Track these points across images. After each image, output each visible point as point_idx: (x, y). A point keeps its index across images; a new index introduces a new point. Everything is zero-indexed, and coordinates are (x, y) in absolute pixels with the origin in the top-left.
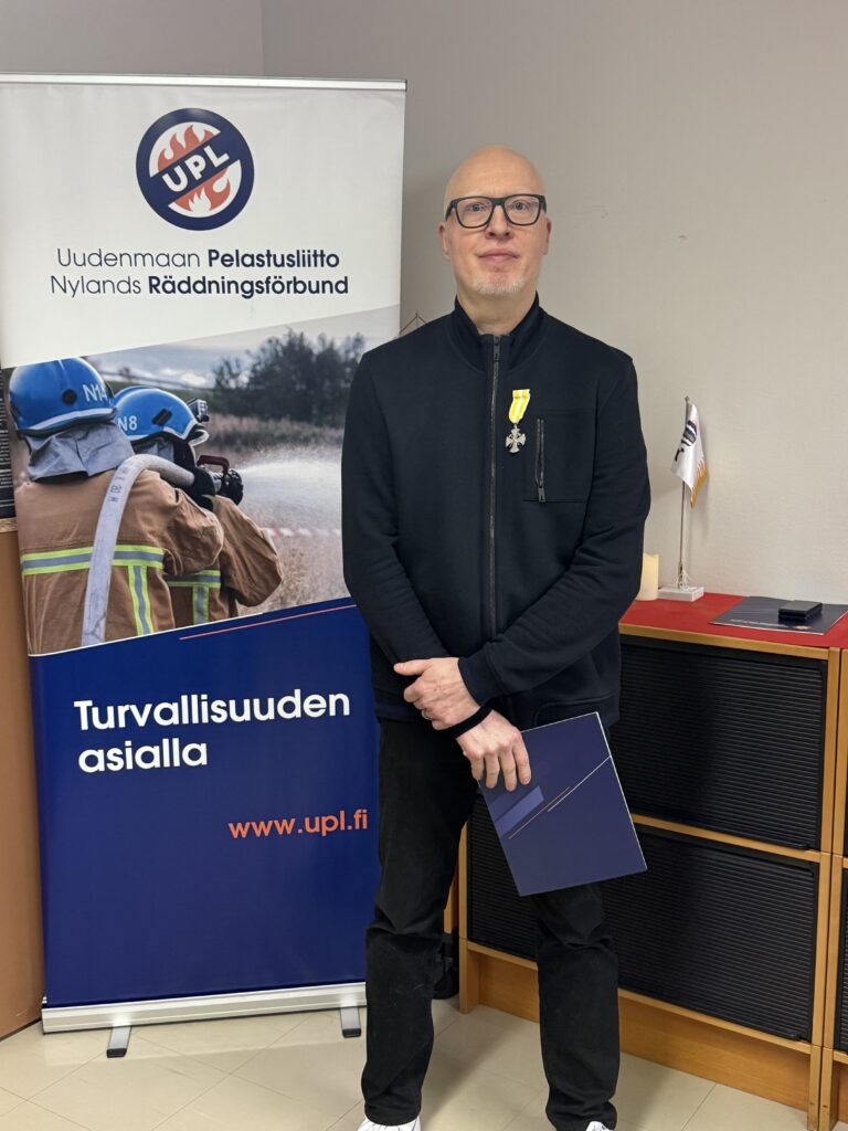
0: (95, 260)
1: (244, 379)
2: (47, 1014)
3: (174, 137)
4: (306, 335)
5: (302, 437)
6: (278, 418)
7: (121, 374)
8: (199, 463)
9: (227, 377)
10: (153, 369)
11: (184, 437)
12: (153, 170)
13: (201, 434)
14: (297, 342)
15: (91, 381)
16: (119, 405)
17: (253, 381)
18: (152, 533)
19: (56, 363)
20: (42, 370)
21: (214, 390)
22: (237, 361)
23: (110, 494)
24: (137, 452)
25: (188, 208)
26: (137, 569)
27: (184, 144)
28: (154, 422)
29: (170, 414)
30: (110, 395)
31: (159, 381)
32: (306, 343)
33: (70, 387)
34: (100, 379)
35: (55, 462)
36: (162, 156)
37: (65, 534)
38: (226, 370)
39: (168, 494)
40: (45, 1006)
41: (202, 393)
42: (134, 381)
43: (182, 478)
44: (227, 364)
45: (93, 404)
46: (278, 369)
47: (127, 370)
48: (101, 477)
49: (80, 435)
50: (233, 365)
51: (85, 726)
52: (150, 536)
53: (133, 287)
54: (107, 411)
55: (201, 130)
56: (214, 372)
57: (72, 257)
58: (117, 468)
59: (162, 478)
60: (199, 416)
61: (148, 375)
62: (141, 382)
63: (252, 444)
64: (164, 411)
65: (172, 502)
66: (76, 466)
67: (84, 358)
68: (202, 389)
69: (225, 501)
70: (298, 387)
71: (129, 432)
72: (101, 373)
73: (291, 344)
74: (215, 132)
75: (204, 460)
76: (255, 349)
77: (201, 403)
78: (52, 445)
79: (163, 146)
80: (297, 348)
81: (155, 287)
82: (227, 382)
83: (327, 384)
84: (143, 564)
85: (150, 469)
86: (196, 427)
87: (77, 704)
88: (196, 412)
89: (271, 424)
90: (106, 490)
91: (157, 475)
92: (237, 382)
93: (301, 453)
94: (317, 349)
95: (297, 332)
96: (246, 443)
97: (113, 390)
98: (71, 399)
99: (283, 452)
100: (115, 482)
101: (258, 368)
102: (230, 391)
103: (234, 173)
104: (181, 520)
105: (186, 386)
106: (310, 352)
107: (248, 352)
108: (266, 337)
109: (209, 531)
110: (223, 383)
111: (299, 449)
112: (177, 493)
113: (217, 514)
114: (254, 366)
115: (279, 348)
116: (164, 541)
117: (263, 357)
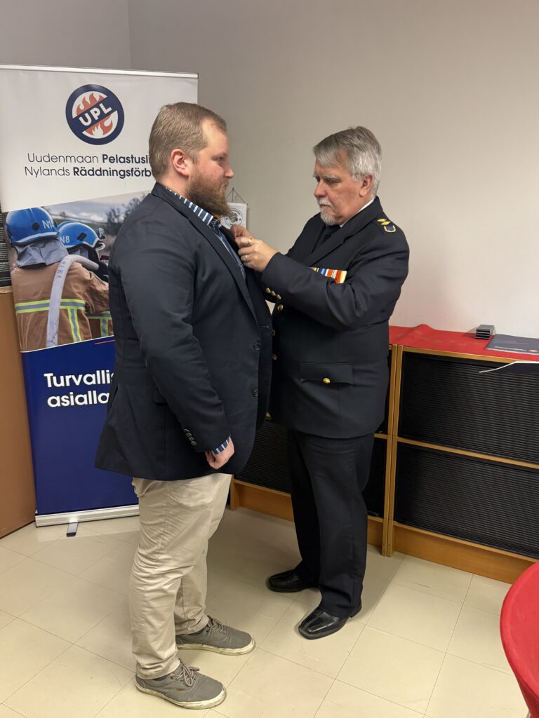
0: (46, 159)
1: (122, 218)
2: (38, 518)
3: (84, 99)
7: (61, 215)
8: (101, 259)
9: (113, 217)
10: (77, 213)
11: (93, 246)
12: (74, 115)
13: (102, 245)
15: (46, 218)
16: (60, 230)
18: (79, 293)
19: (29, 210)
20: (22, 212)
21: (107, 223)
22: (118, 209)
23: (57, 274)
24: (70, 253)
25: (92, 134)
26: (72, 311)
27: (89, 102)
28: (78, 238)
29: (85, 235)
30: (56, 225)
31: (79, 219)
33: (36, 221)
34: (51, 218)
35: (30, 258)
36: (78, 108)
37: (36, 294)
38: (112, 214)
39: (86, 274)
40: (37, 515)
41: (102, 225)
42: (67, 219)
43: (92, 266)
44: (113, 211)
45: (47, 230)
47: (64, 213)
48: (52, 266)
49: (42, 245)
50: (116, 211)
51: (50, 385)
53: (65, 172)
54: (55, 233)
55: (98, 95)
56: (107, 214)
57: (35, 158)
58: (60, 262)
59: (83, 266)
60: (100, 236)
61: (74, 216)
62: (71, 219)
64: (83, 234)
65: (88, 278)
66: (40, 260)
67: (42, 207)
71: (66, 244)
72: (51, 215)
74: (105, 96)
75: (103, 258)
76: (127, 204)
77: (101, 230)
78: (28, 250)
79: (79, 103)
81: (77, 172)
82: (113, 219)
84: (75, 308)
85: (77, 262)
86: (99, 242)
87: (45, 375)
88: (98, 234)
90: (55, 272)
91: (81, 265)
92: (118, 220)
97: (57, 223)
98: (37, 227)
100: (60, 268)
102: (115, 224)
103: (114, 117)
104: (93, 287)
105: (93, 221)
107: (123, 205)
108: (132, 198)
110: (112, 220)
112: (90, 274)
114: (127, 212)
116: (85, 297)
117: (131, 208)
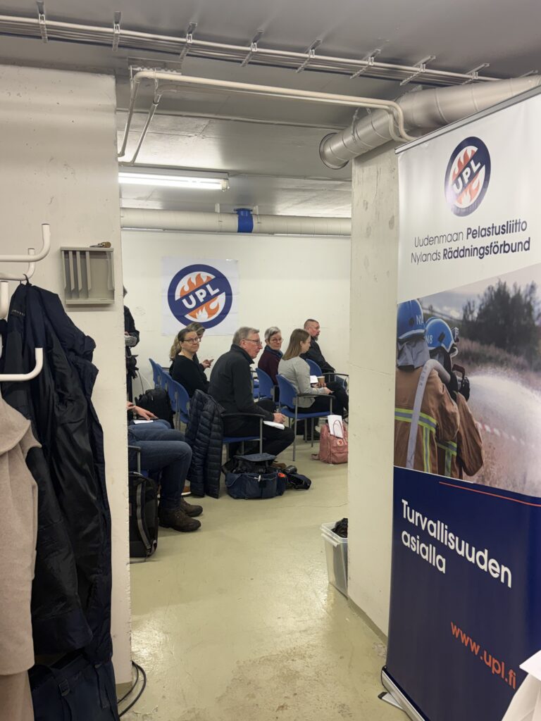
0: (426, 242)
1: (475, 315)
3: (460, 159)
4: (508, 284)
5: (500, 360)
6: (489, 344)
7: (429, 310)
8: (453, 369)
9: (468, 313)
10: (441, 306)
11: (448, 351)
13: (455, 350)
14: (502, 289)
15: (419, 312)
16: (427, 328)
17: (479, 315)
18: (433, 409)
19: (409, 302)
20: (405, 305)
21: (462, 321)
22: (474, 302)
23: (420, 382)
24: (431, 358)
25: (461, 203)
26: (426, 429)
28: (439, 340)
29: (444, 336)
30: (424, 321)
31: (442, 315)
32: (507, 290)
33: (412, 315)
34: (422, 312)
35: (405, 358)
36: (454, 173)
37: (405, 400)
38: (468, 308)
39: (440, 386)
41: (457, 323)
42: (433, 314)
44: (469, 304)
45: (418, 326)
46: (491, 308)
47: (432, 307)
48: (418, 370)
49: (414, 344)
50: (472, 304)
51: (405, 515)
52: (432, 411)
53: (438, 255)
54: (422, 331)
55: (470, 151)
56: (464, 309)
57: (419, 242)
58: (422, 366)
59: (439, 376)
60: (455, 338)
61: (439, 310)
62: (436, 315)
63: (476, 360)
64: (442, 333)
65: (441, 392)
66: (410, 362)
67: (417, 299)
68: (458, 320)
69: (461, 397)
70: (500, 322)
71: (429, 345)
72: (423, 308)
73: (499, 290)
74: (476, 149)
76: (482, 294)
77: (456, 329)
78: (404, 349)
79: (455, 167)
80: (502, 293)
81: (445, 255)
82: (468, 317)
83: (515, 321)
84: (429, 428)
85: (435, 369)
86: (453, 345)
87: (403, 501)
88: (454, 336)
89: (485, 348)
90: (419, 378)
91: (437, 373)
92: (472, 317)
93: (498, 372)
94: (512, 294)
95: (503, 281)
96: (473, 360)
98: (412, 323)
99: (490, 369)
100: (422, 374)
101: (482, 307)
102: (469, 322)
103: (482, 174)
104: (443, 404)
105: (451, 318)
106: (508, 296)
107: (479, 296)
108: (487, 286)
109: (454, 415)
110: (466, 317)
111: (497, 368)
112: (444, 387)
113: (458, 404)
114: (480, 306)
115: (493, 294)
116: (437, 416)
117: (485, 301)
